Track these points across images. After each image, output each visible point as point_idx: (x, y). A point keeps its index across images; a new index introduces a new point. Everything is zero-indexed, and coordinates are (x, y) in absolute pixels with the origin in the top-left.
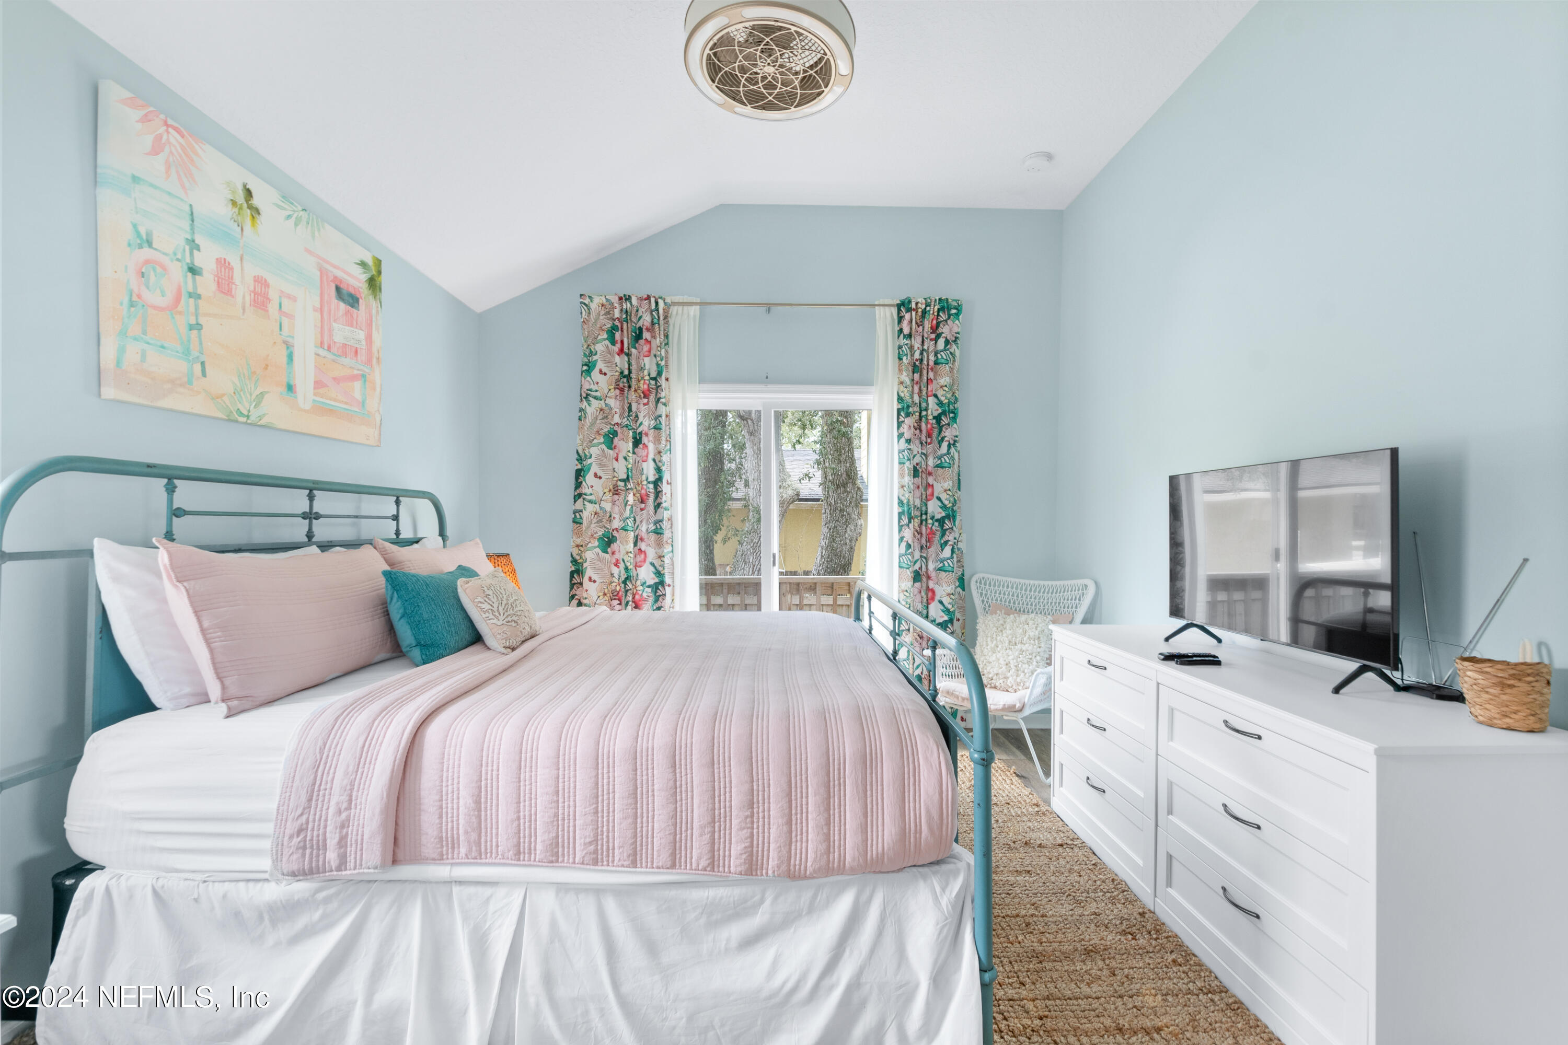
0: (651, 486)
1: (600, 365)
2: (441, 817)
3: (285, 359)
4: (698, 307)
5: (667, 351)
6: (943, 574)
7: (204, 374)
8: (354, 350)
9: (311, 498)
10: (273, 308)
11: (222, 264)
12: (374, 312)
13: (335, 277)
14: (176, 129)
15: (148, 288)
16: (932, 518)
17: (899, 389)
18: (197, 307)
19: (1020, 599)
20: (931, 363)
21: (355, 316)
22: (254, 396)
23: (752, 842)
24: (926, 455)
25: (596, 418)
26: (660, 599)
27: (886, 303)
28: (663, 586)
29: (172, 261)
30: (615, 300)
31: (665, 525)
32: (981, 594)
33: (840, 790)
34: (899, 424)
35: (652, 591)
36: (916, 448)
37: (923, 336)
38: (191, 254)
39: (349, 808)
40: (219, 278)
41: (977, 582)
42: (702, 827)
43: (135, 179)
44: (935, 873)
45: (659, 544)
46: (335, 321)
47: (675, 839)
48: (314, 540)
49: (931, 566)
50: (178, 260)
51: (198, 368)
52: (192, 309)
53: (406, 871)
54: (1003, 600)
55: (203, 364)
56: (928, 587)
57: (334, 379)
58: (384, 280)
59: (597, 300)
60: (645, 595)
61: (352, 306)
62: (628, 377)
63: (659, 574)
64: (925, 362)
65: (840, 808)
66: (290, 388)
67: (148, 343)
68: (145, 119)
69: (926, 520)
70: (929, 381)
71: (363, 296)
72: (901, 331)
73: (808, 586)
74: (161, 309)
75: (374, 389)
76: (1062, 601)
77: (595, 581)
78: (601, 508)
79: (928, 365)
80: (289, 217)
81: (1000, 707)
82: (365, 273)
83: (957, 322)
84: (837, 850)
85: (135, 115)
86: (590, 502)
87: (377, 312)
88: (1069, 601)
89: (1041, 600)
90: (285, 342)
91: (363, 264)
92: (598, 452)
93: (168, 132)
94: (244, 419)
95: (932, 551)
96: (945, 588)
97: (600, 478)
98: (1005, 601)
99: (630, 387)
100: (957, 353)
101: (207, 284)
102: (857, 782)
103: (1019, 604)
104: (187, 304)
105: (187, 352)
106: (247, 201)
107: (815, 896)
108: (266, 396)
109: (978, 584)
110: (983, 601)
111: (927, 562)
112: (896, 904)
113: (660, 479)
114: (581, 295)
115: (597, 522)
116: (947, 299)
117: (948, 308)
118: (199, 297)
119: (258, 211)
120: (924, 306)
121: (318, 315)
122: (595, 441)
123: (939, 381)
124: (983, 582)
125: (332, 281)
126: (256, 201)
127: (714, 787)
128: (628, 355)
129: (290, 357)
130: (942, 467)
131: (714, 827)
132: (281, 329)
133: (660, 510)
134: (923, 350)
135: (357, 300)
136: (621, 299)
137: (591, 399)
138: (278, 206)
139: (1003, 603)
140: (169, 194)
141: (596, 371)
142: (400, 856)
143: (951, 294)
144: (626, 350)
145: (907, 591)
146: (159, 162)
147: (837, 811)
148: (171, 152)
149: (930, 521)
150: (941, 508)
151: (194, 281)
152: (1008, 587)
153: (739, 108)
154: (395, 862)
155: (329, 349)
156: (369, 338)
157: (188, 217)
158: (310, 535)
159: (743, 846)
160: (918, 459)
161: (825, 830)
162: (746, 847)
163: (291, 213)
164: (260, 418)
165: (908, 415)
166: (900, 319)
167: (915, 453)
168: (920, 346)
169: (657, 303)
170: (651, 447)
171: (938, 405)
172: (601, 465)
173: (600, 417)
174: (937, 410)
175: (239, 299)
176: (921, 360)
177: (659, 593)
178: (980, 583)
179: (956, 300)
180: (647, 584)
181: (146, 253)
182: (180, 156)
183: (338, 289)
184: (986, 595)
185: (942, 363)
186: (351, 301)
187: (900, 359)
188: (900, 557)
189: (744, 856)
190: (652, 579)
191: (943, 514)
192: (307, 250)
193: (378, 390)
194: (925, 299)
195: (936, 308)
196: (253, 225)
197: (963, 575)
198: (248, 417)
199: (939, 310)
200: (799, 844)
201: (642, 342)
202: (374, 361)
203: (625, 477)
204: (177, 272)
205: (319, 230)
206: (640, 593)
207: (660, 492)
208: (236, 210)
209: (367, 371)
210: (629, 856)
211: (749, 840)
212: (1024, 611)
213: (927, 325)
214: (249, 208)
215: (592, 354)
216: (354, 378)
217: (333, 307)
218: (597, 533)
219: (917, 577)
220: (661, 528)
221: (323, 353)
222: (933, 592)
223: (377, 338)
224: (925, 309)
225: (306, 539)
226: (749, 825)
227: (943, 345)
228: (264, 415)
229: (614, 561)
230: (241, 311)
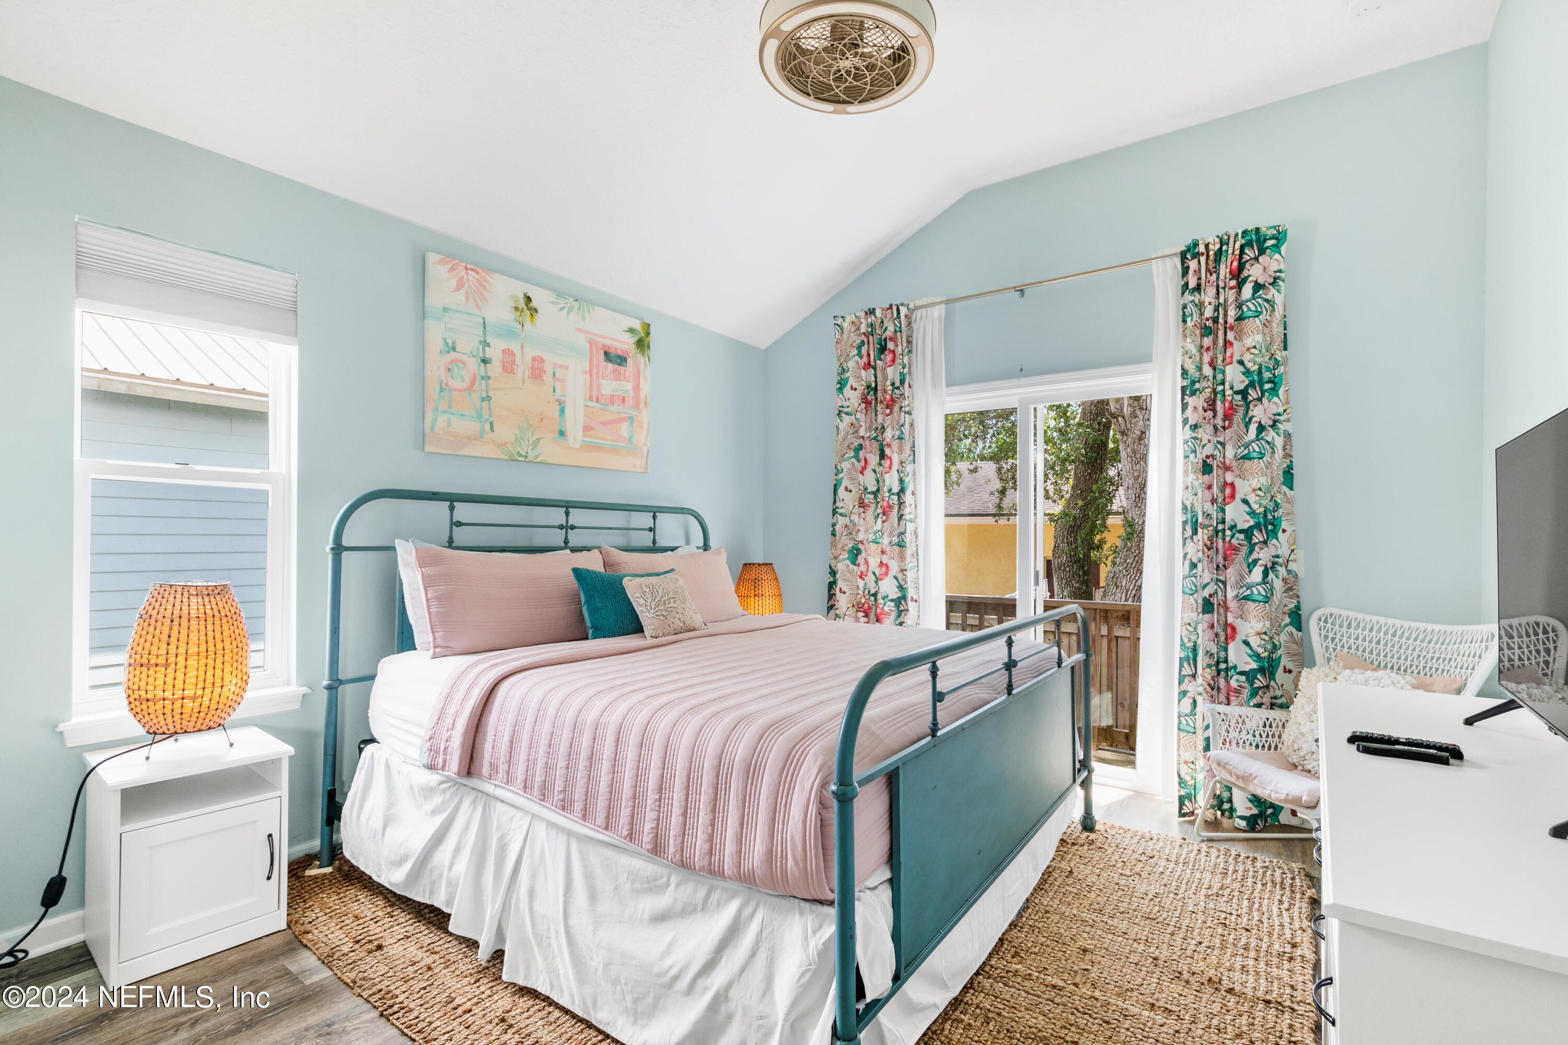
0: (895, 498)
1: (852, 381)
2: (493, 748)
3: (557, 413)
4: (943, 306)
5: (910, 359)
6: (1250, 606)
7: (492, 430)
8: (621, 398)
9: (567, 514)
10: (548, 378)
11: (507, 353)
12: (642, 366)
13: (604, 346)
14: (473, 270)
15: (453, 378)
16: (1232, 528)
17: (1183, 361)
18: (487, 386)
19: (1388, 649)
20: (1231, 320)
21: (622, 372)
22: (531, 442)
23: (658, 824)
24: (1223, 444)
25: (847, 434)
26: (903, 614)
27: (1166, 254)
28: (906, 601)
29: (469, 357)
30: (862, 314)
31: (908, 538)
32: (1326, 637)
33: (725, 795)
34: (1184, 406)
35: (895, 605)
36: (1205, 434)
37: (1218, 287)
38: (484, 350)
39: (452, 729)
40: (504, 363)
41: (1320, 619)
42: (627, 800)
43: (445, 310)
44: (811, 911)
45: (902, 557)
46: (603, 378)
47: (610, 805)
48: (569, 545)
49: (1231, 594)
50: (474, 356)
51: (488, 426)
52: (484, 387)
53: (474, 782)
54: (1361, 649)
55: (491, 423)
56: (1226, 623)
57: (602, 423)
58: (652, 339)
59: (849, 318)
60: (886, 609)
61: (620, 365)
62: (876, 389)
63: (901, 588)
64: (1221, 320)
65: (723, 812)
66: (562, 433)
67: (453, 414)
68: (452, 269)
69: (1224, 530)
70: (1227, 343)
71: (631, 355)
72: (1187, 284)
73: (1120, 614)
74: (462, 390)
75: (641, 427)
76: (1455, 656)
77: (844, 593)
78: (851, 521)
79: (1226, 322)
80: (562, 309)
81: (1282, 797)
82: (633, 337)
83: (1277, 256)
84: (717, 854)
85: (444, 269)
86: (841, 515)
87: (645, 366)
88: (1465, 658)
89: (1423, 653)
90: (558, 400)
91: (632, 331)
92: (849, 466)
93: (467, 273)
94: (523, 459)
95: (1231, 574)
96: (1253, 624)
97: (851, 491)
98: (1364, 651)
99: (876, 399)
100: (1279, 299)
101: (495, 368)
102: (737, 790)
103: (1386, 656)
104: (480, 384)
105: (480, 416)
106: (527, 305)
107: (708, 895)
108: (541, 442)
109: (1322, 623)
110: (1327, 648)
111: (1225, 587)
112: (773, 931)
113: (902, 490)
114: (835, 317)
115: (847, 535)
116: (1257, 229)
117: (1258, 240)
118: (489, 378)
119: (536, 310)
120: (1218, 246)
121: (588, 376)
122: (847, 456)
123: (1245, 341)
124: (1330, 621)
125: (601, 349)
126: (534, 304)
127: (639, 767)
128: (875, 368)
129: (562, 411)
130: (1250, 459)
131: (635, 802)
132: (554, 391)
133: (902, 522)
134: (1219, 304)
135: (625, 360)
136: (866, 313)
137: (843, 415)
138: (553, 303)
139: (1360, 653)
140: (468, 314)
141: (848, 386)
142: (473, 771)
143: (1264, 222)
144: (872, 363)
145: (1190, 624)
146: (461, 295)
147: (721, 815)
148: (470, 286)
149: (1228, 533)
150: (1249, 514)
151: (486, 368)
152: (1371, 630)
153: (850, 108)
154: (469, 773)
155: (597, 400)
156: (637, 388)
157: (481, 326)
158: (566, 542)
159: (651, 826)
160: (1209, 450)
161: (710, 831)
162: (652, 828)
163: (564, 305)
164: (536, 457)
165: (1193, 393)
166: (1185, 271)
167: (1205, 441)
168: (1213, 301)
169: (898, 310)
170: (896, 459)
171: (1244, 374)
172: (851, 479)
173: (851, 432)
174: (1244, 381)
175: (520, 375)
176: (1215, 320)
177: (902, 608)
178: (1326, 621)
179: (1274, 227)
180: (889, 598)
181: (452, 355)
182: (477, 287)
183: (606, 354)
184: (1333, 639)
185: (1249, 317)
186: (619, 361)
187: (1184, 321)
188: (1183, 579)
189: (651, 836)
190: (894, 594)
191: (1252, 523)
192: (578, 330)
193: (645, 427)
194: (1218, 236)
195: (1238, 245)
196: (532, 321)
197: (1298, 608)
198: (526, 457)
199: (1242, 248)
200: (690, 837)
201: (887, 352)
202: (642, 405)
203: (874, 489)
204: (473, 365)
205: (589, 312)
206: (881, 606)
207: (902, 503)
208: (519, 313)
209: (634, 413)
210: (581, 810)
211: (655, 822)
212: (1392, 668)
213: (1224, 270)
214: (528, 309)
215: (844, 371)
216: (622, 420)
217: (601, 368)
218: (847, 545)
219: (1208, 606)
220: (903, 541)
221: (590, 404)
222: (1234, 629)
223: (645, 387)
224: (1221, 248)
225: (564, 545)
226: (657, 808)
227: (1251, 292)
228: (539, 455)
229: (859, 573)
230: (521, 383)
